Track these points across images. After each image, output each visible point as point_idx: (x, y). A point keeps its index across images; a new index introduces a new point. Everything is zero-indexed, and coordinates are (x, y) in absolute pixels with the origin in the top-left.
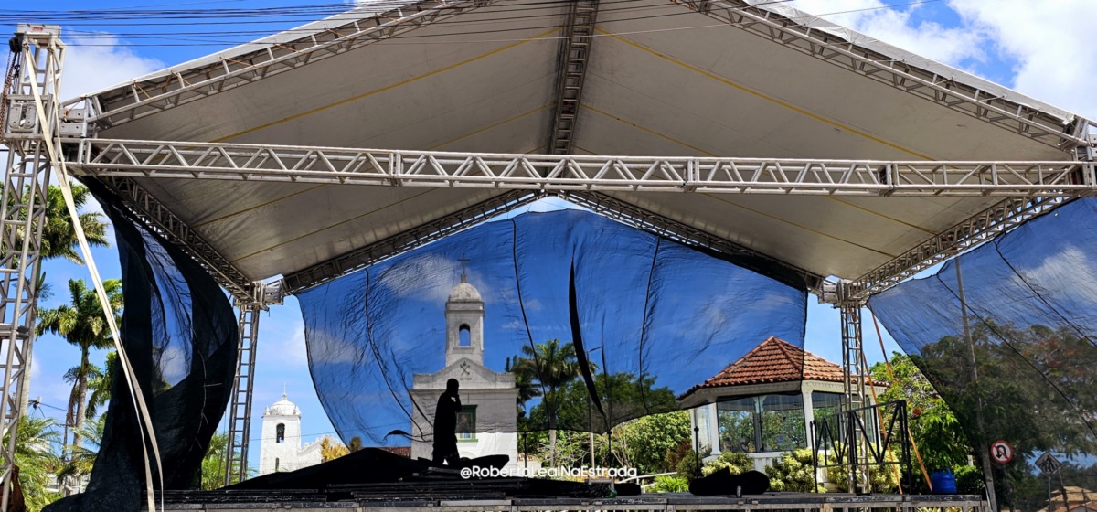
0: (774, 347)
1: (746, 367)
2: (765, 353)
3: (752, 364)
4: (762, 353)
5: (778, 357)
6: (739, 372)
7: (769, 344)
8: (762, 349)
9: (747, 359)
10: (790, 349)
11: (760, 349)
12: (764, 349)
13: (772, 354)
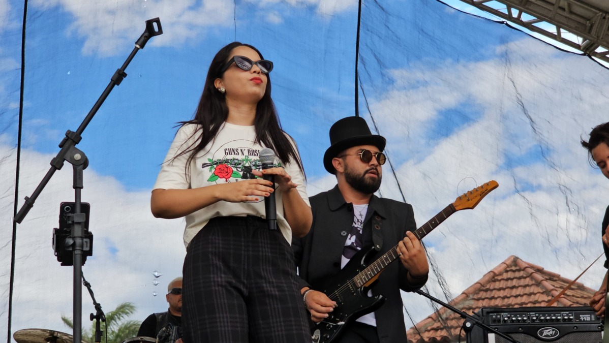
0: (517, 274)
1: (470, 309)
2: (503, 284)
3: (481, 303)
4: (497, 285)
7: (508, 269)
8: (496, 278)
9: (471, 296)
10: (547, 277)
11: (494, 277)
12: (499, 278)
13: (517, 285)
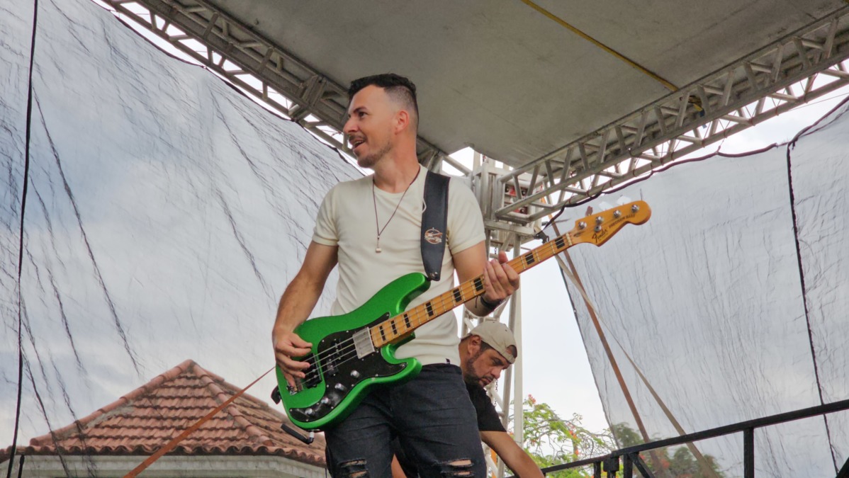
0: (191, 383)
1: (127, 417)
2: (172, 392)
3: (142, 412)
4: (165, 392)
5: (201, 403)
6: (113, 427)
7: (182, 375)
8: (166, 384)
9: (132, 403)
10: (226, 390)
11: (163, 383)
12: (170, 384)
13: (189, 395)
